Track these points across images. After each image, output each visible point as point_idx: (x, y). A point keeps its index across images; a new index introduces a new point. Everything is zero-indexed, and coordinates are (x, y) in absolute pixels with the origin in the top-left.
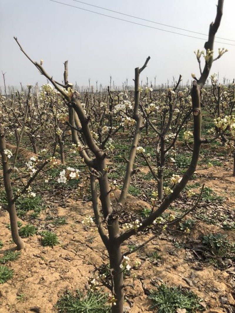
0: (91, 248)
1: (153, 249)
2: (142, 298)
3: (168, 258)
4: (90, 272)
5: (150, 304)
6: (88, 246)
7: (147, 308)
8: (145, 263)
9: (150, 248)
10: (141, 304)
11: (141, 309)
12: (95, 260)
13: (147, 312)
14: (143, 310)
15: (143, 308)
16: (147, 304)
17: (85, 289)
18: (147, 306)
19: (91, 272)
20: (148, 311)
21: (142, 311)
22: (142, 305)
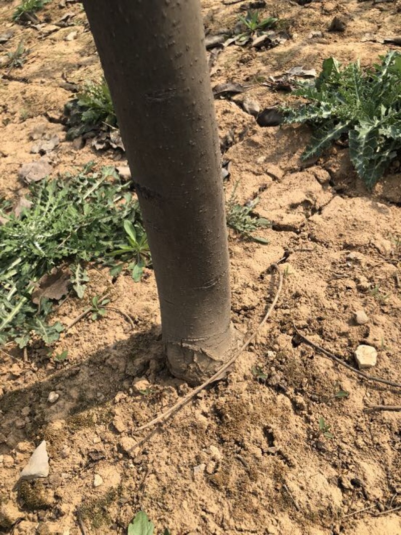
0: (25, 80)
1: (235, 16)
2: (257, 138)
3: (300, 14)
4: (31, 139)
5: (299, 144)
6: (11, 79)
7: (294, 163)
8: (223, 55)
9: (224, 16)
10: (261, 159)
11: (269, 174)
12: (42, 100)
13: (299, 174)
14: (279, 174)
15: (274, 169)
16: (286, 149)
17: (19, 186)
18: (290, 156)
19: (35, 137)
20: (301, 170)
21: (275, 178)
22: (265, 161)
